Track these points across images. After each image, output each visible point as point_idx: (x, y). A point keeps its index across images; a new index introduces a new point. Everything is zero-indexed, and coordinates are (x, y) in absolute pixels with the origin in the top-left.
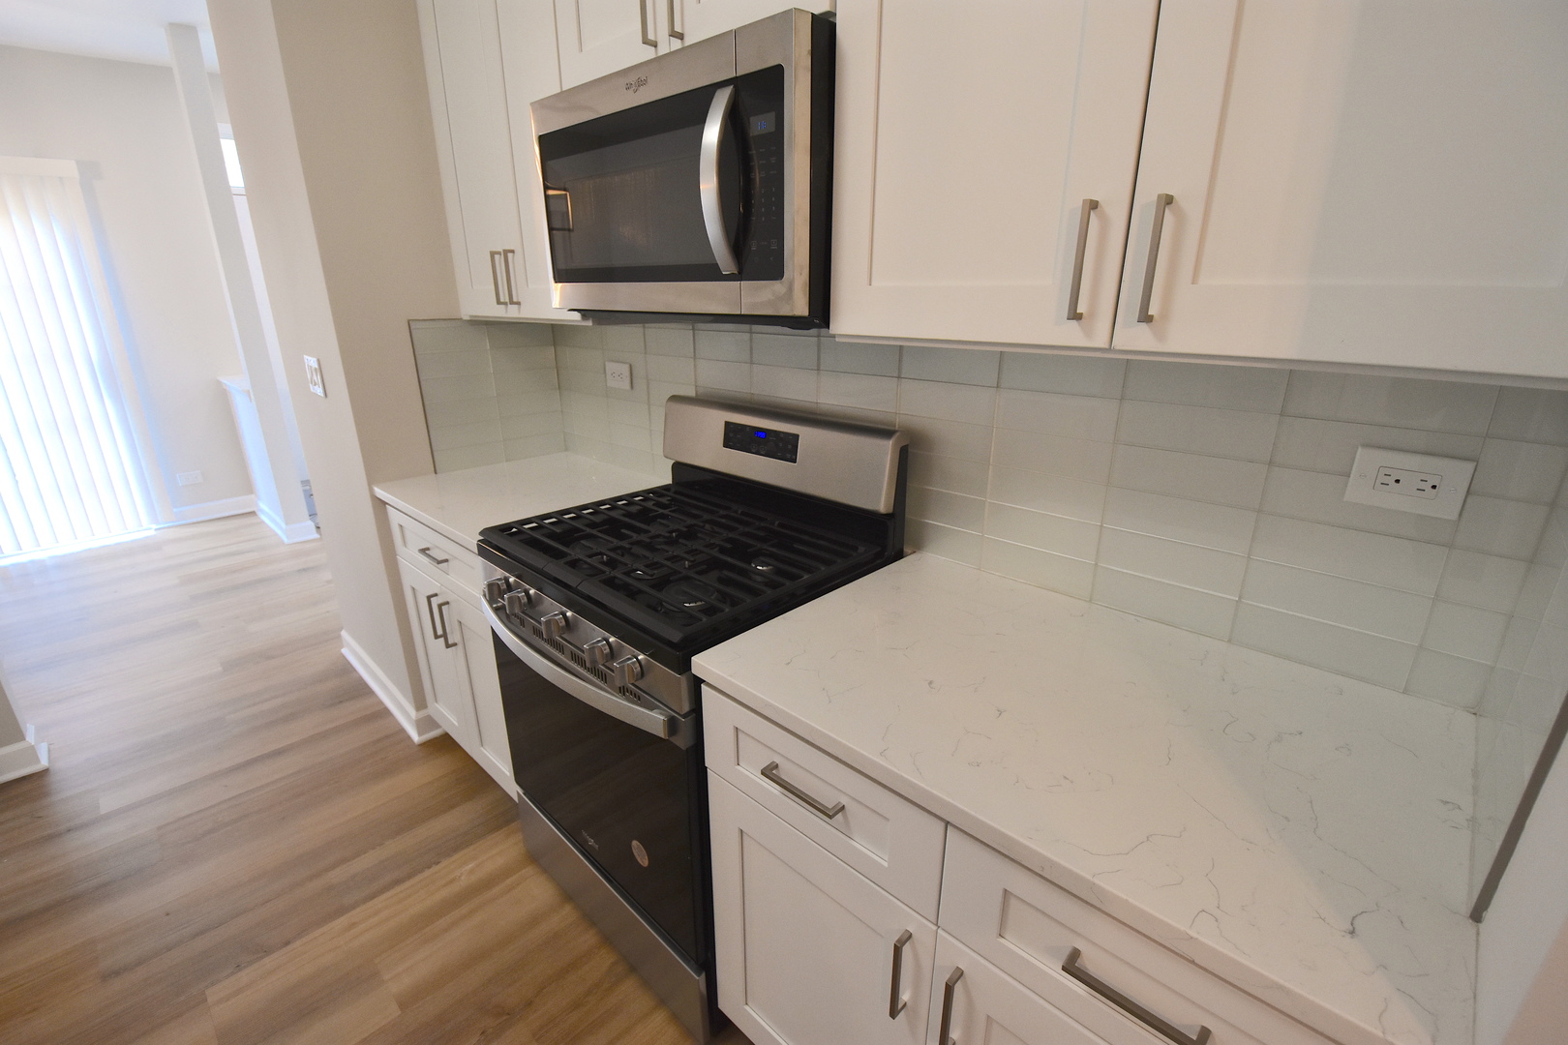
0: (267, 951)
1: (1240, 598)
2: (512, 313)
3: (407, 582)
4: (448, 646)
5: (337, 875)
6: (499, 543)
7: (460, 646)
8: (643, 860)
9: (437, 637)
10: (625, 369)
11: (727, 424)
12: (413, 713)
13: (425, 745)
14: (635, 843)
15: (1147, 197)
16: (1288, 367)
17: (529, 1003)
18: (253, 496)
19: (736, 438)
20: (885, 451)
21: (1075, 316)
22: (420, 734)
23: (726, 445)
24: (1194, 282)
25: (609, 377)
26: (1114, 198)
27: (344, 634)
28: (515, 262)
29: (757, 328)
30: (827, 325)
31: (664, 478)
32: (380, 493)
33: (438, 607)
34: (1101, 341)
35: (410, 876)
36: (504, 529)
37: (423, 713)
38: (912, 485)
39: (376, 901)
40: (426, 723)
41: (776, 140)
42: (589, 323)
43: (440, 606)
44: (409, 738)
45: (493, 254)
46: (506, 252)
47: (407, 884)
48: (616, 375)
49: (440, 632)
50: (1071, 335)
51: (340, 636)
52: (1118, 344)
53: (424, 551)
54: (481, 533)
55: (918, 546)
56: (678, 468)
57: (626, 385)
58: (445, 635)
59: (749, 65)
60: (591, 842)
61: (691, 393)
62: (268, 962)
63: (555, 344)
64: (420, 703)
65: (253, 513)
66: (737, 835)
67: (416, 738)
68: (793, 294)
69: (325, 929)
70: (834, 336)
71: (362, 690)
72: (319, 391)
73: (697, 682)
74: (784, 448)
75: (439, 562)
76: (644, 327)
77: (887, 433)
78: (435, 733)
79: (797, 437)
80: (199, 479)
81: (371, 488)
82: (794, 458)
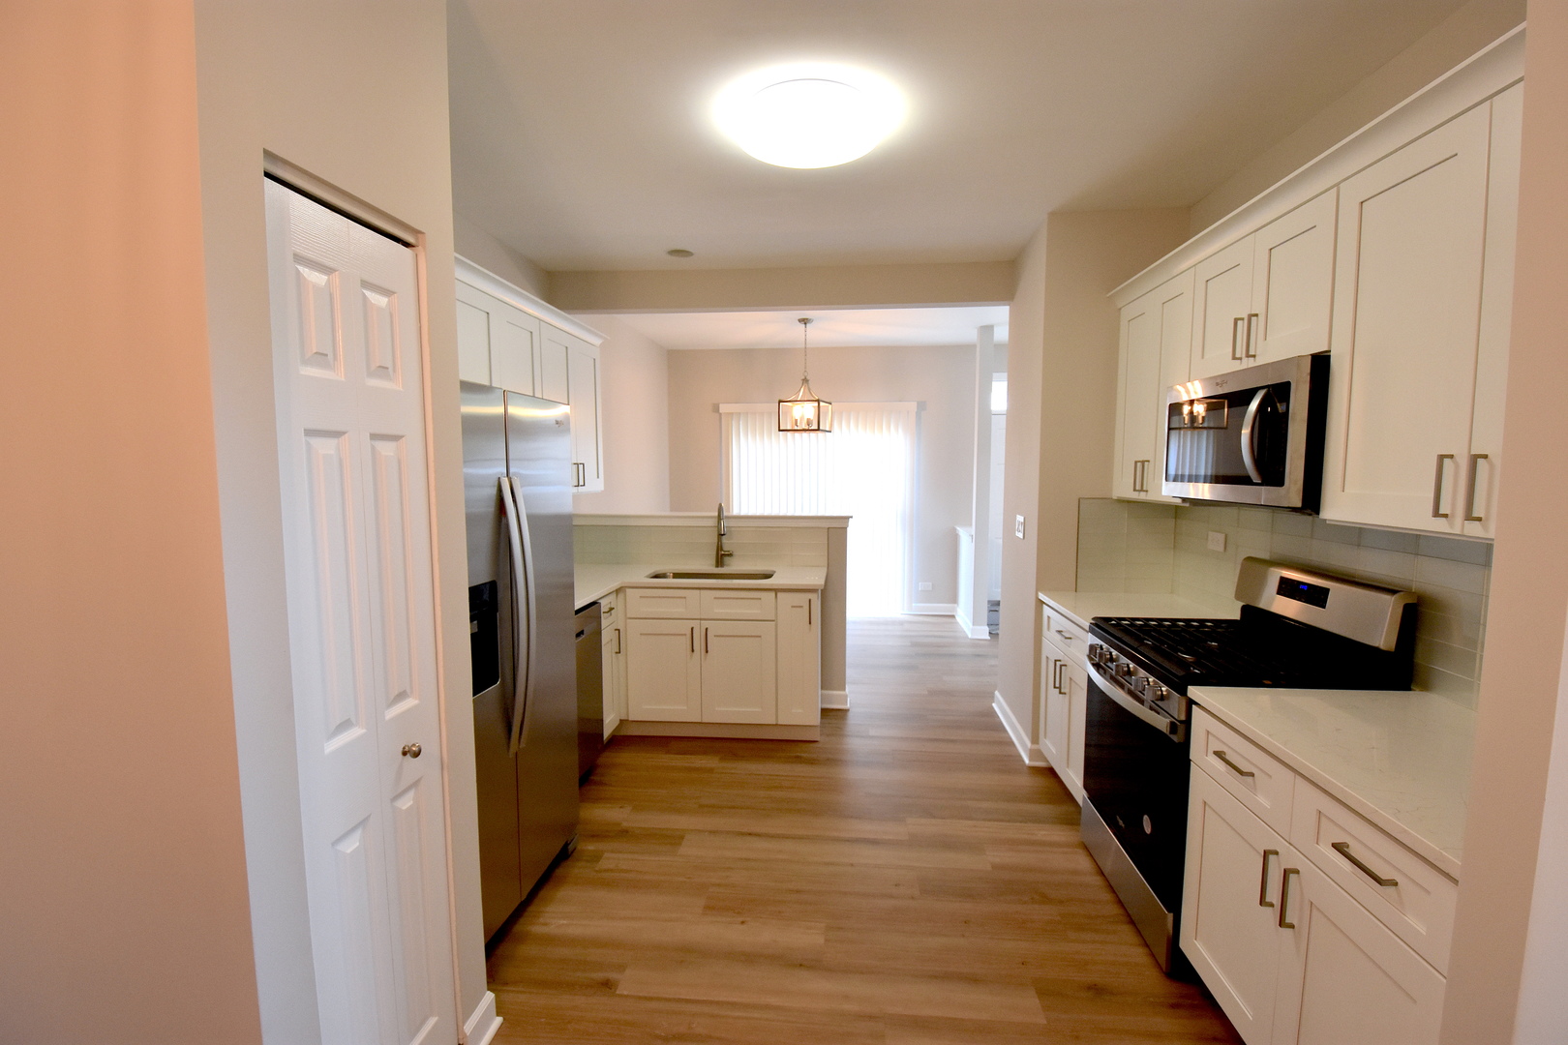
0: (934, 817)
2: (1142, 496)
3: (1045, 653)
4: (1060, 693)
6: (1102, 626)
7: (1067, 696)
8: (1148, 829)
9: (1055, 687)
10: (1222, 537)
11: (1282, 578)
12: (1029, 747)
13: (1032, 769)
14: (1146, 817)
17: (1061, 902)
18: (954, 605)
19: (1287, 589)
20: (1393, 606)
21: (1438, 514)
22: (1030, 760)
23: (1279, 592)
25: (1209, 542)
27: (997, 693)
28: (1149, 468)
30: (1317, 513)
31: (1236, 614)
32: (1042, 597)
33: (1060, 666)
34: (1455, 529)
35: (1009, 821)
36: (1107, 620)
37: (1035, 747)
40: (1036, 754)
41: (1286, 417)
43: (1061, 666)
44: (1023, 761)
45: (1136, 462)
46: (1143, 462)
48: (1215, 542)
49: (1057, 685)
51: (993, 693)
52: (1466, 533)
53: (1060, 632)
54: (1093, 619)
56: (1246, 608)
57: (1221, 548)
58: (1060, 688)
60: (1121, 823)
61: (1267, 556)
62: (934, 821)
63: (1175, 517)
64: (1035, 739)
65: (953, 616)
66: (1201, 805)
67: (1027, 763)
68: (1290, 495)
70: (1325, 521)
72: (1020, 535)
73: (1191, 703)
75: (1066, 638)
76: (1239, 509)
77: (1392, 592)
78: (1041, 764)
79: (1327, 590)
80: (930, 589)
81: (1037, 594)
82: (1324, 607)
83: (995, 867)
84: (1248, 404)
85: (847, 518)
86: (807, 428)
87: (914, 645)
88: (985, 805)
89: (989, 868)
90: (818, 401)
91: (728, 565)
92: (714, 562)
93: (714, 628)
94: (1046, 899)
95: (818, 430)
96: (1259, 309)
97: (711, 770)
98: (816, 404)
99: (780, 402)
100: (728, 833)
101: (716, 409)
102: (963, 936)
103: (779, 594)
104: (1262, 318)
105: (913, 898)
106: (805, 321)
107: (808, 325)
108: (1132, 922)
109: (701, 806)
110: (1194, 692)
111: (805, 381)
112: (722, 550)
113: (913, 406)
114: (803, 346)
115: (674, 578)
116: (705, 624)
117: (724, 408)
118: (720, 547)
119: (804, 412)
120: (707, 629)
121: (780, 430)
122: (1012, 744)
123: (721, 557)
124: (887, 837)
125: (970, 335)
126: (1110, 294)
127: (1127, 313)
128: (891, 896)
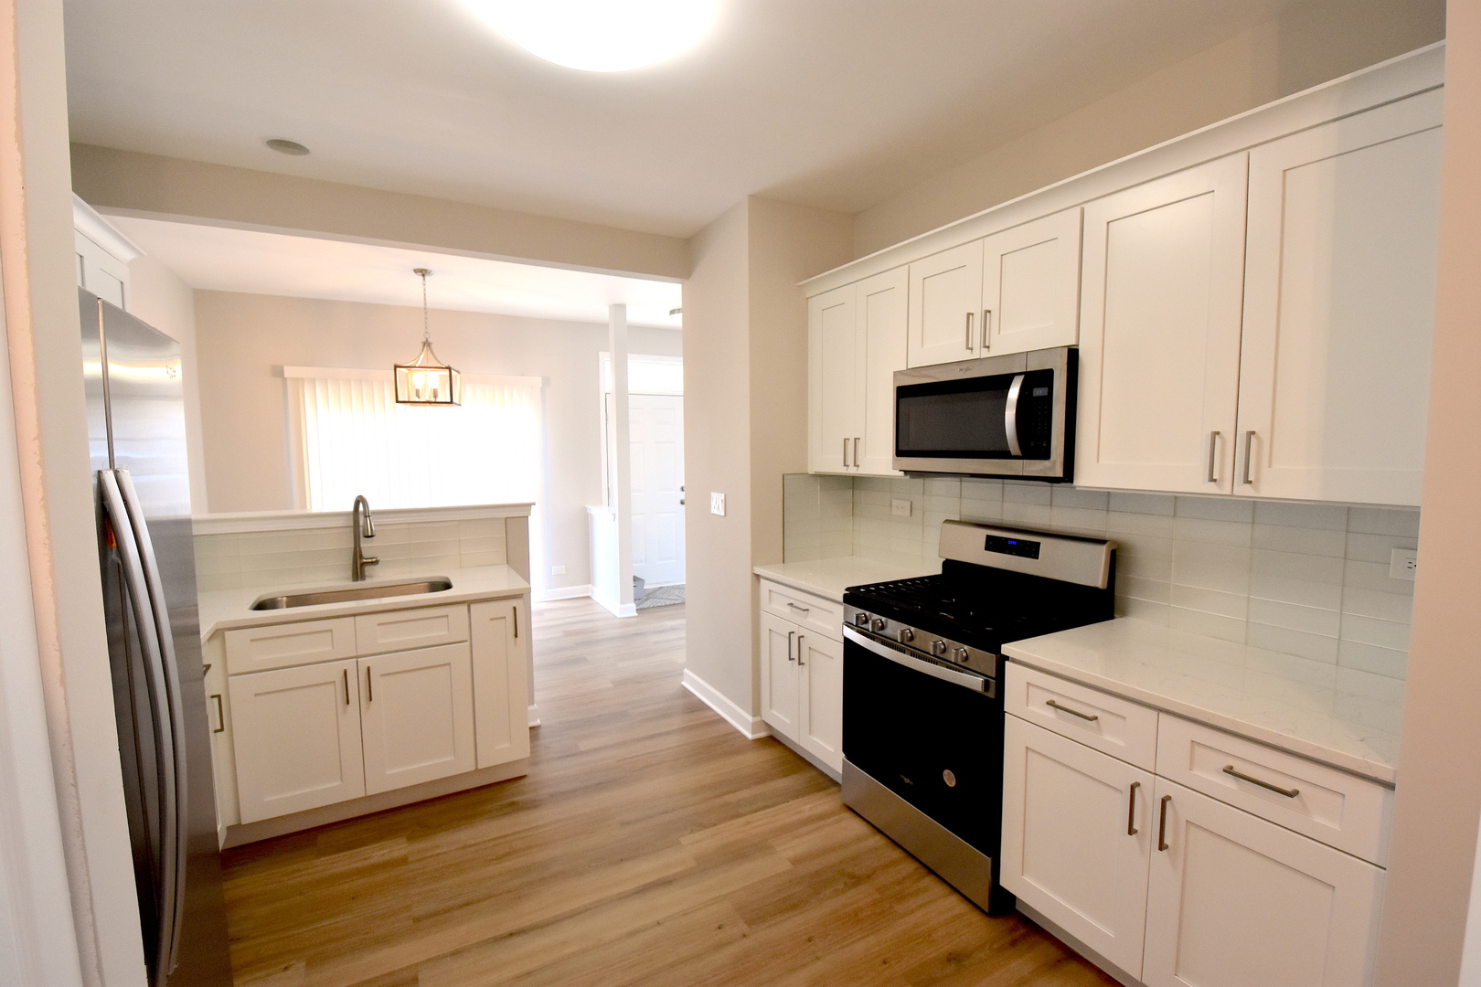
1: (1340, 637)
2: (852, 471)
3: (767, 622)
4: (800, 664)
5: (730, 798)
7: (807, 666)
8: (950, 782)
9: (790, 659)
10: (907, 504)
11: (988, 537)
12: (750, 718)
13: (757, 741)
14: (948, 772)
15: (1242, 431)
16: (1347, 506)
17: (869, 877)
18: (591, 585)
19: (993, 544)
20: (1102, 553)
21: (1212, 480)
22: (753, 733)
23: (987, 549)
24: (1270, 466)
25: (893, 509)
26: (1227, 429)
27: (686, 670)
28: (860, 444)
29: (1006, 481)
30: (1072, 482)
31: (938, 570)
32: (758, 570)
34: (1227, 491)
35: (773, 805)
36: (868, 587)
37: (758, 719)
38: (1119, 575)
39: (758, 813)
40: (757, 726)
41: (1048, 400)
42: (908, 477)
43: (798, 637)
44: (742, 737)
45: (846, 440)
46: (853, 440)
47: (772, 809)
48: (900, 508)
49: (795, 655)
50: (1211, 489)
51: (682, 673)
52: (1235, 493)
53: (791, 604)
54: (847, 588)
55: (1124, 614)
56: (948, 564)
57: (906, 514)
58: (799, 657)
59: (1034, 366)
60: (907, 781)
61: (957, 518)
63: (853, 488)
64: (756, 711)
65: (588, 597)
66: (1023, 751)
67: (750, 736)
68: (1055, 466)
69: (734, 821)
70: (1075, 487)
71: (699, 707)
72: (720, 512)
73: (1003, 659)
74: (1031, 551)
75: (804, 611)
76: (961, 481)
77: (1101, 542)
78: (763, 734)
79: (1039, 544)
80: (564, 572)
81: (752, 569)
82: (1036, 557)
83: (796, 861)
84: (1008, 388)
85: (529, 505)
86: (433, 400)
87: (568, 634)
88: (744, 794)
89: (788, 866)
90: (449, 368)
91: (372, 577)
92: (350, 573)
93: (377, 665)
94: (856, 880)
95: (451, 402)
96: (993, 306)
97: (403, 861)
98: (447, 372)
99: (396, 367)
100: (479, 945)
101: (278, 372)
102: (818, 958)
103: (473, 607)
104: (995, 315)
105: (744, 936)
106: (423, 272)
107: (427, 278)
108: (931, 872)
109: (417, 920)
110: (1007, 649)
111: (427, 344)
112: (361, 557)
113: (538, 381)
114: (423, 305)
115: (289, 605)
116: (364, 662)
117: (290, 372)
118: (357, 552)
119: (428, 381)
120: (369, 669)
121: (397, 402)
122: (723, 720)
123: (359, 567)
124: (673, 871)
125: (600, 311)
126: (802, 283)
127: (816, 304)
128: (720, 946)
